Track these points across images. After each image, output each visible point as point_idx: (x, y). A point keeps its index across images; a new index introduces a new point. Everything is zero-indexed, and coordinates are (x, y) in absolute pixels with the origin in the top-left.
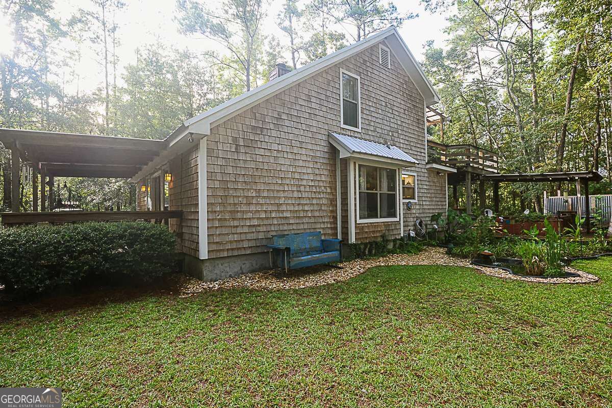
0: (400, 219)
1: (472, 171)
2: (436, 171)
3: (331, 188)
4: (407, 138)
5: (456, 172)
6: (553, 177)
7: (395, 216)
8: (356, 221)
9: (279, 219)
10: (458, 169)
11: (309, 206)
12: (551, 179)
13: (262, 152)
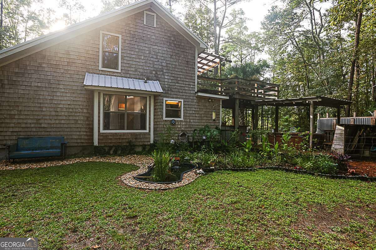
0: (150, 131)
1: (240, 98)
2: (209, 98)
3: (87, 109)
4: (173, 75)
5: (229, 98)
6: (296, 102)
7: (145, 129)
8: (99, 131)
9: (37, 128)
10: (230, 96)
11: (66, 120)
12: (294, 103)
13: (24, 87)
